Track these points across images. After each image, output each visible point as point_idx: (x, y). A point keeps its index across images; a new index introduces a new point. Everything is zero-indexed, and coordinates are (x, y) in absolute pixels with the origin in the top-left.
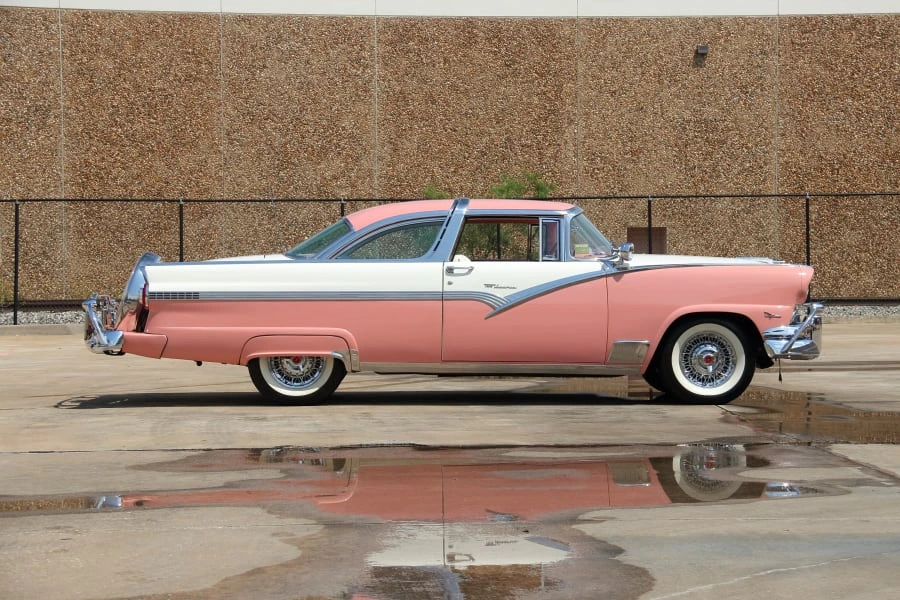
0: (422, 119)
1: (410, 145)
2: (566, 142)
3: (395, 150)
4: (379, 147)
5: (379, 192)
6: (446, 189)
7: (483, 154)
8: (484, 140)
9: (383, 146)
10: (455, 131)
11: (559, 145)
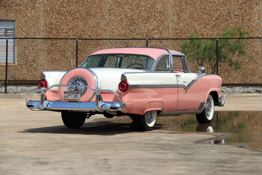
0: (191, 4)
1: (185, 15)
2: (255, 13)
3: (179, 18)
4: (172, 17)
5: (172, 35)
6: (200, 34)
7: (217, 19)
8: (218, 13)
9: (174, 16)
10: (205, 9)
11: (251, 15)
